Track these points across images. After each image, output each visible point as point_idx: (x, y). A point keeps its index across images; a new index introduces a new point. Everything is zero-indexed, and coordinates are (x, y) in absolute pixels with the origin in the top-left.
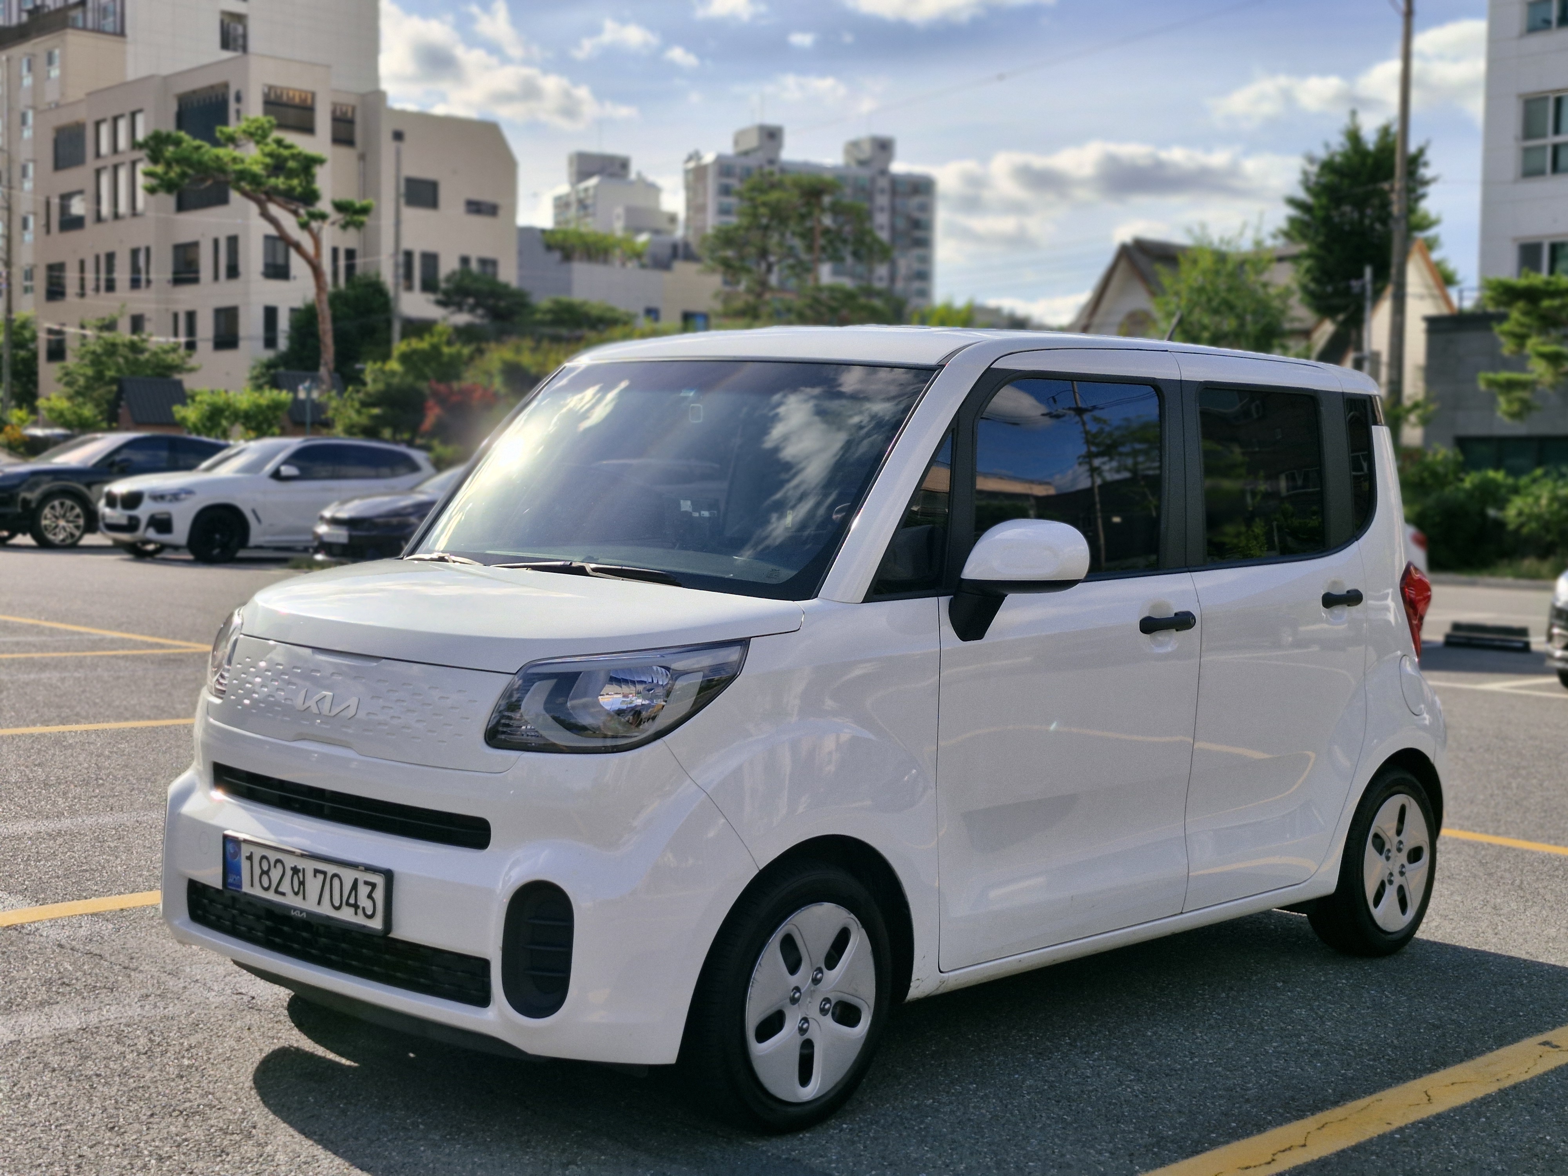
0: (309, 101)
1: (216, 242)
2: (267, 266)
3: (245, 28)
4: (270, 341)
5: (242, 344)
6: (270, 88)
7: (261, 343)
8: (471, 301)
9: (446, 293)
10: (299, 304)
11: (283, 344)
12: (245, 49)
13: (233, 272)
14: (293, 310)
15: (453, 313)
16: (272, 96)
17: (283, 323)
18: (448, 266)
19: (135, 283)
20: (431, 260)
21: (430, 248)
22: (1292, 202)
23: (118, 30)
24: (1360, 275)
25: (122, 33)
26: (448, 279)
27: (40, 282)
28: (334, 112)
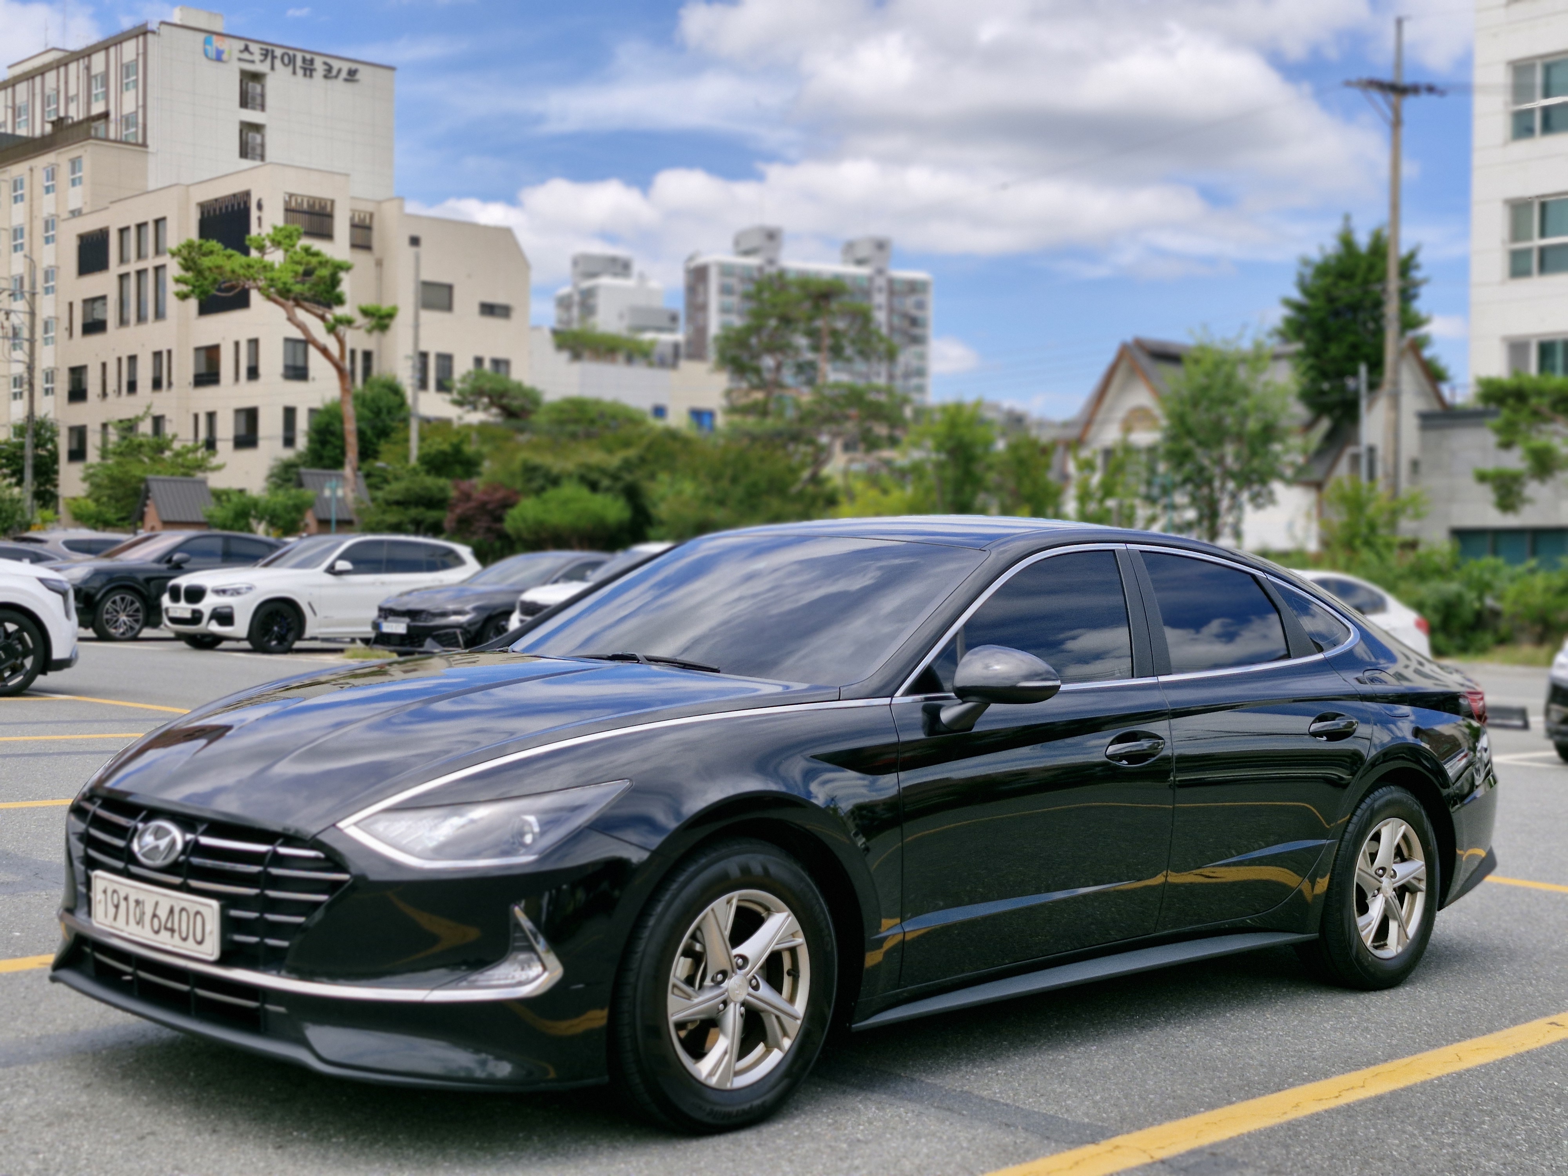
0: (329, 209)
1: (237, 344)
2: (287, 367)
3: (263, 137)
4: (289, 441)
5: (261, 443)
6: (291, 195)
7: (280, 442)
8: (486, 400)
9: (461, 393)
10: (318, 405)
11: (302, 442)
12: (262, 157)
13: (253, 373)
14: (312, 411)
15: (468, 412)
16: (293, 204)
17: (302, 423)
18: (462, 367)
19: (157, 384)
20: (446, 360)
21: (444, 349)
22: (1288, 303)
23: (140, 140)
24: (1355, 374)
25: (144, 145)
26: (463, 380)
27: (63, 385)
28: (352, 219)
